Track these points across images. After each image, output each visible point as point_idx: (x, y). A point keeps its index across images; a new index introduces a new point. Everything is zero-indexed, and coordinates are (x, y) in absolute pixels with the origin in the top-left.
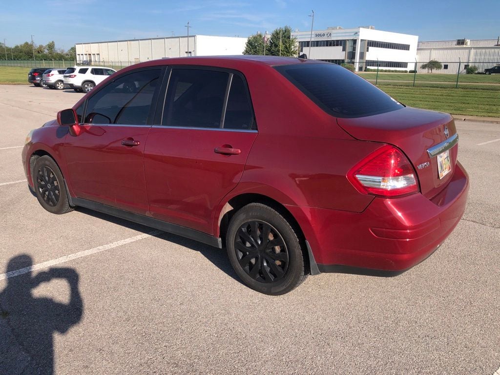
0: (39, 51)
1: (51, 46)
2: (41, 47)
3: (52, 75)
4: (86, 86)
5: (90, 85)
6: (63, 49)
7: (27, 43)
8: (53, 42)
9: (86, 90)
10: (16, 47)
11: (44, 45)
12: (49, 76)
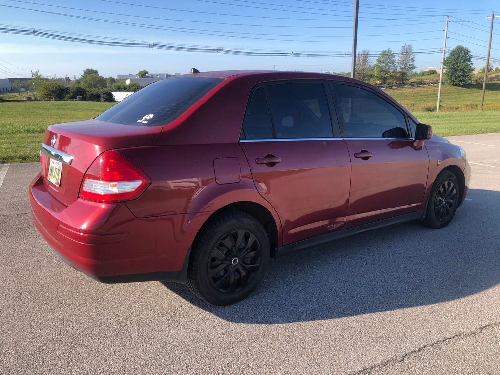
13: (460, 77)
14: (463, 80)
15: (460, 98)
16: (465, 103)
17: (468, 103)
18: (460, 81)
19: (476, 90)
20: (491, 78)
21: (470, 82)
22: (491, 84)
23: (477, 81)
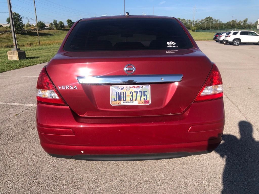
0: (239, 24)
1: (245, 21)
2: (240, 22)
3: (222, 36)
4: (235, 41)
5: (237, 41)
6: (251, 22)
7: (233, 20)
8: (247, 19)
9: (235, 44)
10: (227, 23)
11: (242, 21)
12: (221, 36)
13: (18, 29)
14: (20, 31)
15: (22, 40)
16: (26, 42)
17: (28, 42)
18: (19, 31)
19: (28, 35)
20: (33, 30)
21: (24, 32)
22: (34, 32)
23: (27, 31)
